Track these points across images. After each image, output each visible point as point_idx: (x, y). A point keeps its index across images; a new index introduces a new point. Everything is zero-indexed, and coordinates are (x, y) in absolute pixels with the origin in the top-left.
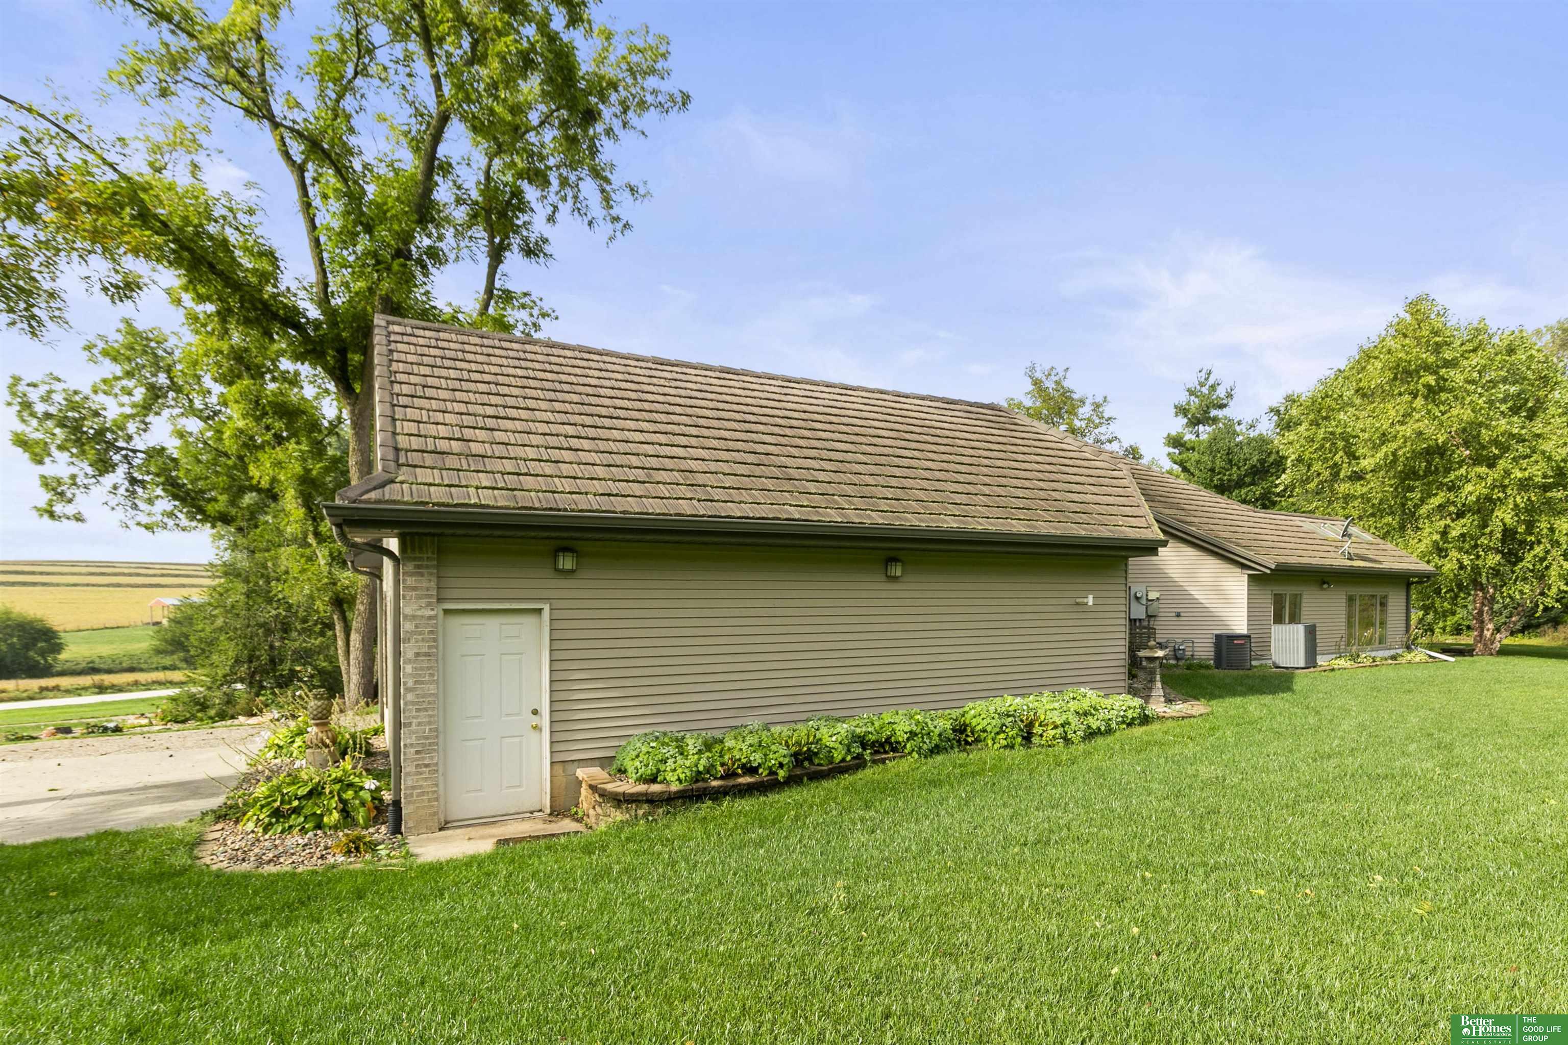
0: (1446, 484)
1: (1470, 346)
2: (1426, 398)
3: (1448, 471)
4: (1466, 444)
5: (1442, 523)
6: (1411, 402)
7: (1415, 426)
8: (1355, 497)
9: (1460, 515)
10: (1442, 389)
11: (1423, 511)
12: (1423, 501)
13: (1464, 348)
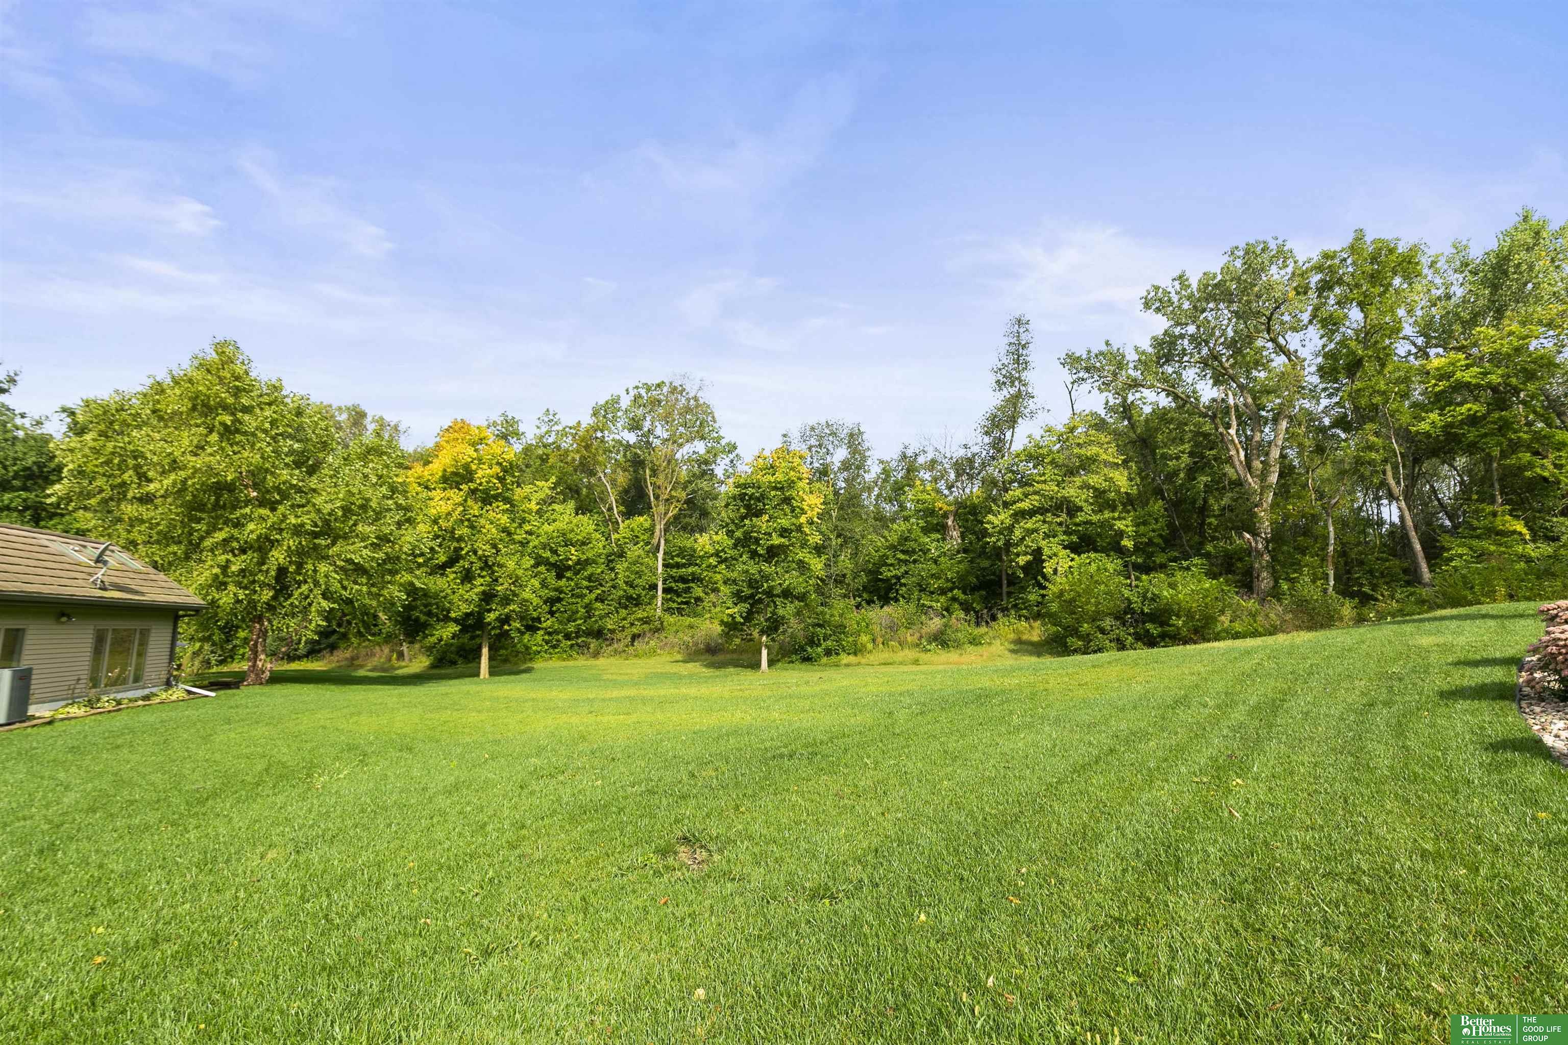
0: (231, 520)
1: (266, 399)
2: (221, 436)
3: (234, 508)
4: (255, 486)
5: (223, 557)
6: (207, 436)
7: (207, 459)
8: (142, 521)
9: (243, 551)
10: (237, 431)
11: (208, 543)
12: (208, 533)
13: (261, 399)
